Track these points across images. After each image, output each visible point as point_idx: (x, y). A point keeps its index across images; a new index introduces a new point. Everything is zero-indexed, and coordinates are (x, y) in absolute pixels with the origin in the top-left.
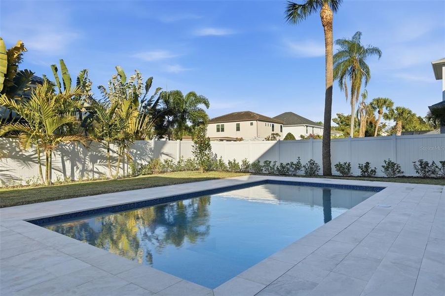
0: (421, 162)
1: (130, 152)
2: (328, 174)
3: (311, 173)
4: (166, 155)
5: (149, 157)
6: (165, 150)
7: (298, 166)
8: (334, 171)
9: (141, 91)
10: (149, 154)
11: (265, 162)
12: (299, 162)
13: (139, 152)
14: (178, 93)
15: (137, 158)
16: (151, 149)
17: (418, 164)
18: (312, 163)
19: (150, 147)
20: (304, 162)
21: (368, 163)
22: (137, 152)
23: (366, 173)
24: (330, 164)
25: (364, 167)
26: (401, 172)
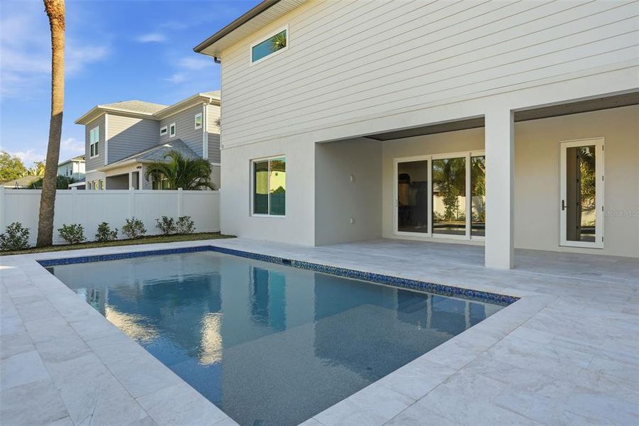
0: (164, 218)
8: (56, 238)
18: (15, 228)
21: (105, 224)
23: (104, 236)
24: (52, 227)
25: (103, 229)
26: (143, 231)
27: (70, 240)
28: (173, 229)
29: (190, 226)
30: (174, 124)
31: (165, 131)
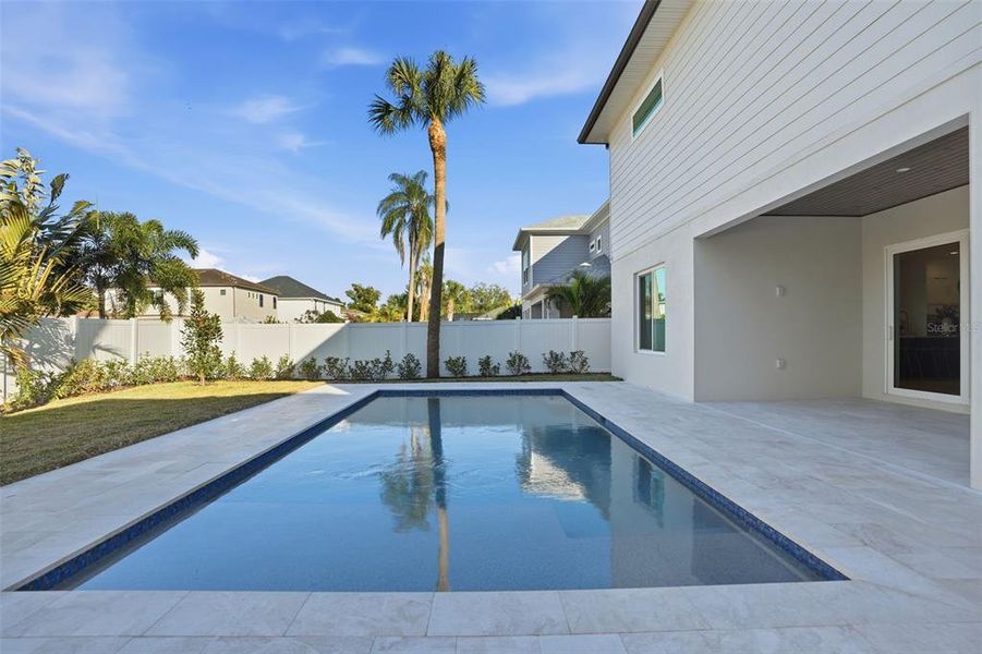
0: (551, 353)
1: (13, 346)
2: (433, 375)
3: (409, 375)
4: (108, 350)
5: (65, 356)
6: (105, 339)
7: (387, 365)
8: (443, 371)
9: (36, 199)
10: (65, 350)
11: (329, 360)
12: (388, 359)
13: (36, 346)
14: (129, 219)
15: (32, 360)
16: (68, 339)
17: (548, 356)
18: (410, 358)
19: (66, 333)
20: (398, 358)
21: (488, 358)
22: (30, 346)
23: (488, 371)
24: (438, 360)
25: (485, 363)
26: (529, 367)
27: (455, 372)
28: (563, 366)
29: (583, 365)
30: (599, 238)
31: (592, 247)
